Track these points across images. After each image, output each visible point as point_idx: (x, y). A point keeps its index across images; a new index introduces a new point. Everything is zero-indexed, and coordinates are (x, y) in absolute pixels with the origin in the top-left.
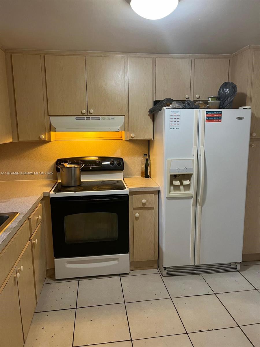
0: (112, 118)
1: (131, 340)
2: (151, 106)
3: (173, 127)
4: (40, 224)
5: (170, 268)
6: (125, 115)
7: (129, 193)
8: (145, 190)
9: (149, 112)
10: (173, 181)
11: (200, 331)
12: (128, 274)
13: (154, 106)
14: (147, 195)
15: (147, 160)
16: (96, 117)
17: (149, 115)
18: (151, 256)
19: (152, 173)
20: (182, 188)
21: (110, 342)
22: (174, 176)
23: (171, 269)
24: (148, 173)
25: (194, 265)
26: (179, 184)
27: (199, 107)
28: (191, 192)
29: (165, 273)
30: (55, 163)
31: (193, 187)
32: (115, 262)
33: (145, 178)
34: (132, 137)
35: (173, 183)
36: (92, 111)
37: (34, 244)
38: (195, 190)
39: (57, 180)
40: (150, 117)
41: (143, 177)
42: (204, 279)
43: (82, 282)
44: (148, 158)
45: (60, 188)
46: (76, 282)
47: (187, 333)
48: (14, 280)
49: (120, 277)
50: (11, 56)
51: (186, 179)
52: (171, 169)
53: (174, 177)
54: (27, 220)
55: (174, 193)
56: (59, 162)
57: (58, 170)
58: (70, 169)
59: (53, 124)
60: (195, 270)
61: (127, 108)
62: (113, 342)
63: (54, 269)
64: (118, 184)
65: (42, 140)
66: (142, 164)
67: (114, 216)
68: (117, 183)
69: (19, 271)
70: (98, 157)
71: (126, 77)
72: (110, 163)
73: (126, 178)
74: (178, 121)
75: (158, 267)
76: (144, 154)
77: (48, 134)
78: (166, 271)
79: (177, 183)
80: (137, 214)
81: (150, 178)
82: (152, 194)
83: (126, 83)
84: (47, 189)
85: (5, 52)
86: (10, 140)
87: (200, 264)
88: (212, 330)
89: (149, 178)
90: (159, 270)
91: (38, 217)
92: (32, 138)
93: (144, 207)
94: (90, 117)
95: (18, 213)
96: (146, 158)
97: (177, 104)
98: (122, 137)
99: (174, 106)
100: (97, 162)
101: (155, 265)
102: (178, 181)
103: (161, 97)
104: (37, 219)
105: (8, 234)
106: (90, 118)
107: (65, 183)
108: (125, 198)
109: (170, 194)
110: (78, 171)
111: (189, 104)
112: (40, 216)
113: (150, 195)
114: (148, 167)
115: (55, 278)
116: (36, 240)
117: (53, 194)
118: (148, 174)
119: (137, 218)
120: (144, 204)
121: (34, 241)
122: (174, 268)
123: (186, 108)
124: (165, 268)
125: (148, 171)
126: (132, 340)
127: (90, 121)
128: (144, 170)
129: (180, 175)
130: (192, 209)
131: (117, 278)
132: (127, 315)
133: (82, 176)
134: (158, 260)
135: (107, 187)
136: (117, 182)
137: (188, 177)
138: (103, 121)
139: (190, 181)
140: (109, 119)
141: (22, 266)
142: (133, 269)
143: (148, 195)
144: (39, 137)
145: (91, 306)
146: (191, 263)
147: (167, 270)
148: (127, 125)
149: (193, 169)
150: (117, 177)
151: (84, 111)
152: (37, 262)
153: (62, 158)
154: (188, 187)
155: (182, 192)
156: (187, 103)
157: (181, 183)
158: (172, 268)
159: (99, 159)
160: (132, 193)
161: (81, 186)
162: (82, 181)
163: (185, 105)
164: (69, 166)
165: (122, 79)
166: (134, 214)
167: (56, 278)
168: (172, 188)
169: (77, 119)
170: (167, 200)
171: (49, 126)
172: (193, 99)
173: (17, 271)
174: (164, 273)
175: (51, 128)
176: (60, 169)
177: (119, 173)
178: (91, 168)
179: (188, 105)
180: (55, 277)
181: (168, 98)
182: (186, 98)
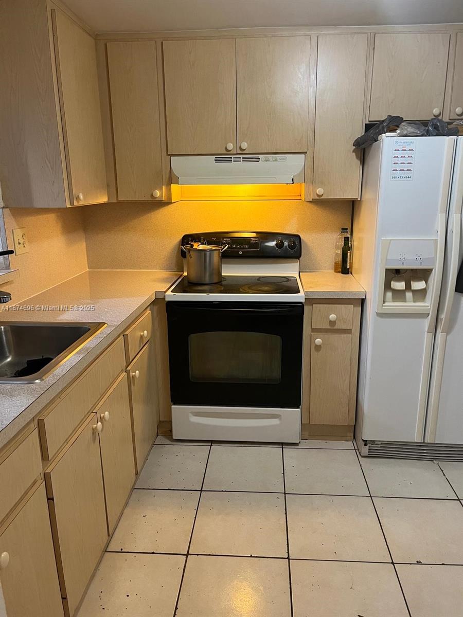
0: (282, 159)
1: (288, 558)
2: (359, 132)
3: (398, 174)
4: (146, 345)
5: (376, 442)
6: (306, 153)
7: (304, 301)
8: (336, 297)
9: (354, 146)
10: (392, 282)
11: (419, 563)
12: (298, 445)
13: (365, 132)
14: (340, 306)
15: (346, 239)
16: (252, 156)
17: (353, 152)
18: (343, 417)
19: (355, 266)
20: (409, 295)
21: (251, 556)
22: (394, 271)
23: (378, 444)
24: (348, 265)
25: (424, 442)
26: (404, 288)
27: (458, 131)
28: (428, 304)
29: (365, 450)
30: (180, 241)
31: (432, 296)
32: (275, 422)
33: (340, 274)
34: (318, 196)
35: (392, 286)
36: (244, 145)
37: (133, 377)
38: (434, 301)
39: (183, 272)
40: (356, 155)
41: (337, 272)
42: (442, 471)
43: (215, 448)
44: (349, 236)
45: (185, 286)
46: (206, 447)
47: (393, 563)
48: (93, 433)
49: (283, 448)
50: (106, 45)
51: (419, 279)
52: (388, 258)
53: (394, 274)
54: (122, 336)
55: (392, 305)
56: (188, 239)
57: (183, 254)
58: (203, 253)
59: (176, 171)
60: (425, 452)
61: (311, 139)
62: (256, 557)
63: (170, 422)
64: (288, 284)
65: (157, 199)
66: (337, 247)
67: (276, 341)
68: (287, 281)
69: (102, 420)
70: (257, 233)
71: (313, 77)
72: (276, 244)
73: (304, 273)
74: (409, 162)
75: (354, 438)
76: (342, 229)
77: (167, 189)
78: (367, 447)
79: (400, 285)
80: (318, 339)
81: (352, 274)
82: (349, 305)
83: (312, 89)
84: (162, 287)
85: (95, 39)
86: (103, 199)
87: (436, 442)
88: (443, 564)
89: (348, 273)
90: (355, 443)
91: (142, 333)
92: (140, 196)
93: (333, 329)
94: (241, 156)
95: (105, 323)
96: (346, 236)
97: (410, 127)
98: (300, 195)
99: (405, 132)
100: (253, 242)
101: (348, 434)
102: (403, 281)
103: (380, 115)
104: (141, 336)
105: (81, 357)
106: (242, 160)
107: (194, 277)
108: (296, 310)
109: (385, 306)
110: (216, 257)
111: (436, 127)
112: (145, 332)
113: (346, 306)
114: (349, 254)
115: (172, 438)
116: (137, 372)
117: (171, 296)
118: (348, 267)
119: (318, 348)
120: (332, 323)
121: (134, 374)
122: (383, 443)
123: (429, 136)
124: (366, 443)
125: (348, 260)
126: (290, 558)
127: (241, 164)
128: (340, 259)
129: (406, 270)
130: (427, 338)
131: (278, 450)
132: (286, 514)
133: (223, 265)
134: (355, 426)
135: (266, 288)
136: (287, 279)
137: (423, 274)
138: (264, 164)
139: (426, 282)
140: (276, 160)
141: (107, 413)
142: (308, 436)
143: (342, 306)
144: (152, 195)
145: (226, 491)
146: (417, 438)
147: (370, 445)
148: (309, 172)
149: (433, 260)
150: (287, 270)
151: (230, 146)
152: (138, 409)
153: (191, 233)
154: (421, 294)
155: (409, 304)
156: (432, 126)
157: (408, 287)
158: (380, 443)
159: (258, 236)
160: (311, 301)
161: (221, 285)
162: (223, 274)
163: (427, 128)
164: (201, 247)
165: (305, 80)
166: (312, 339)
167: (174, 438)
168: (389, 294)
169: (217, 160)
170: (377, 317)
171: (168, 176)
172: (449, 116)
173: (99, 419)
174: (363, 449)
175: (172, 179)
176: (185, 253)
177: (292, 263)
178: (241, 253)
179: (434, 128)
180: (172, 435)
181: (393, 115)
182: (434, 116)
